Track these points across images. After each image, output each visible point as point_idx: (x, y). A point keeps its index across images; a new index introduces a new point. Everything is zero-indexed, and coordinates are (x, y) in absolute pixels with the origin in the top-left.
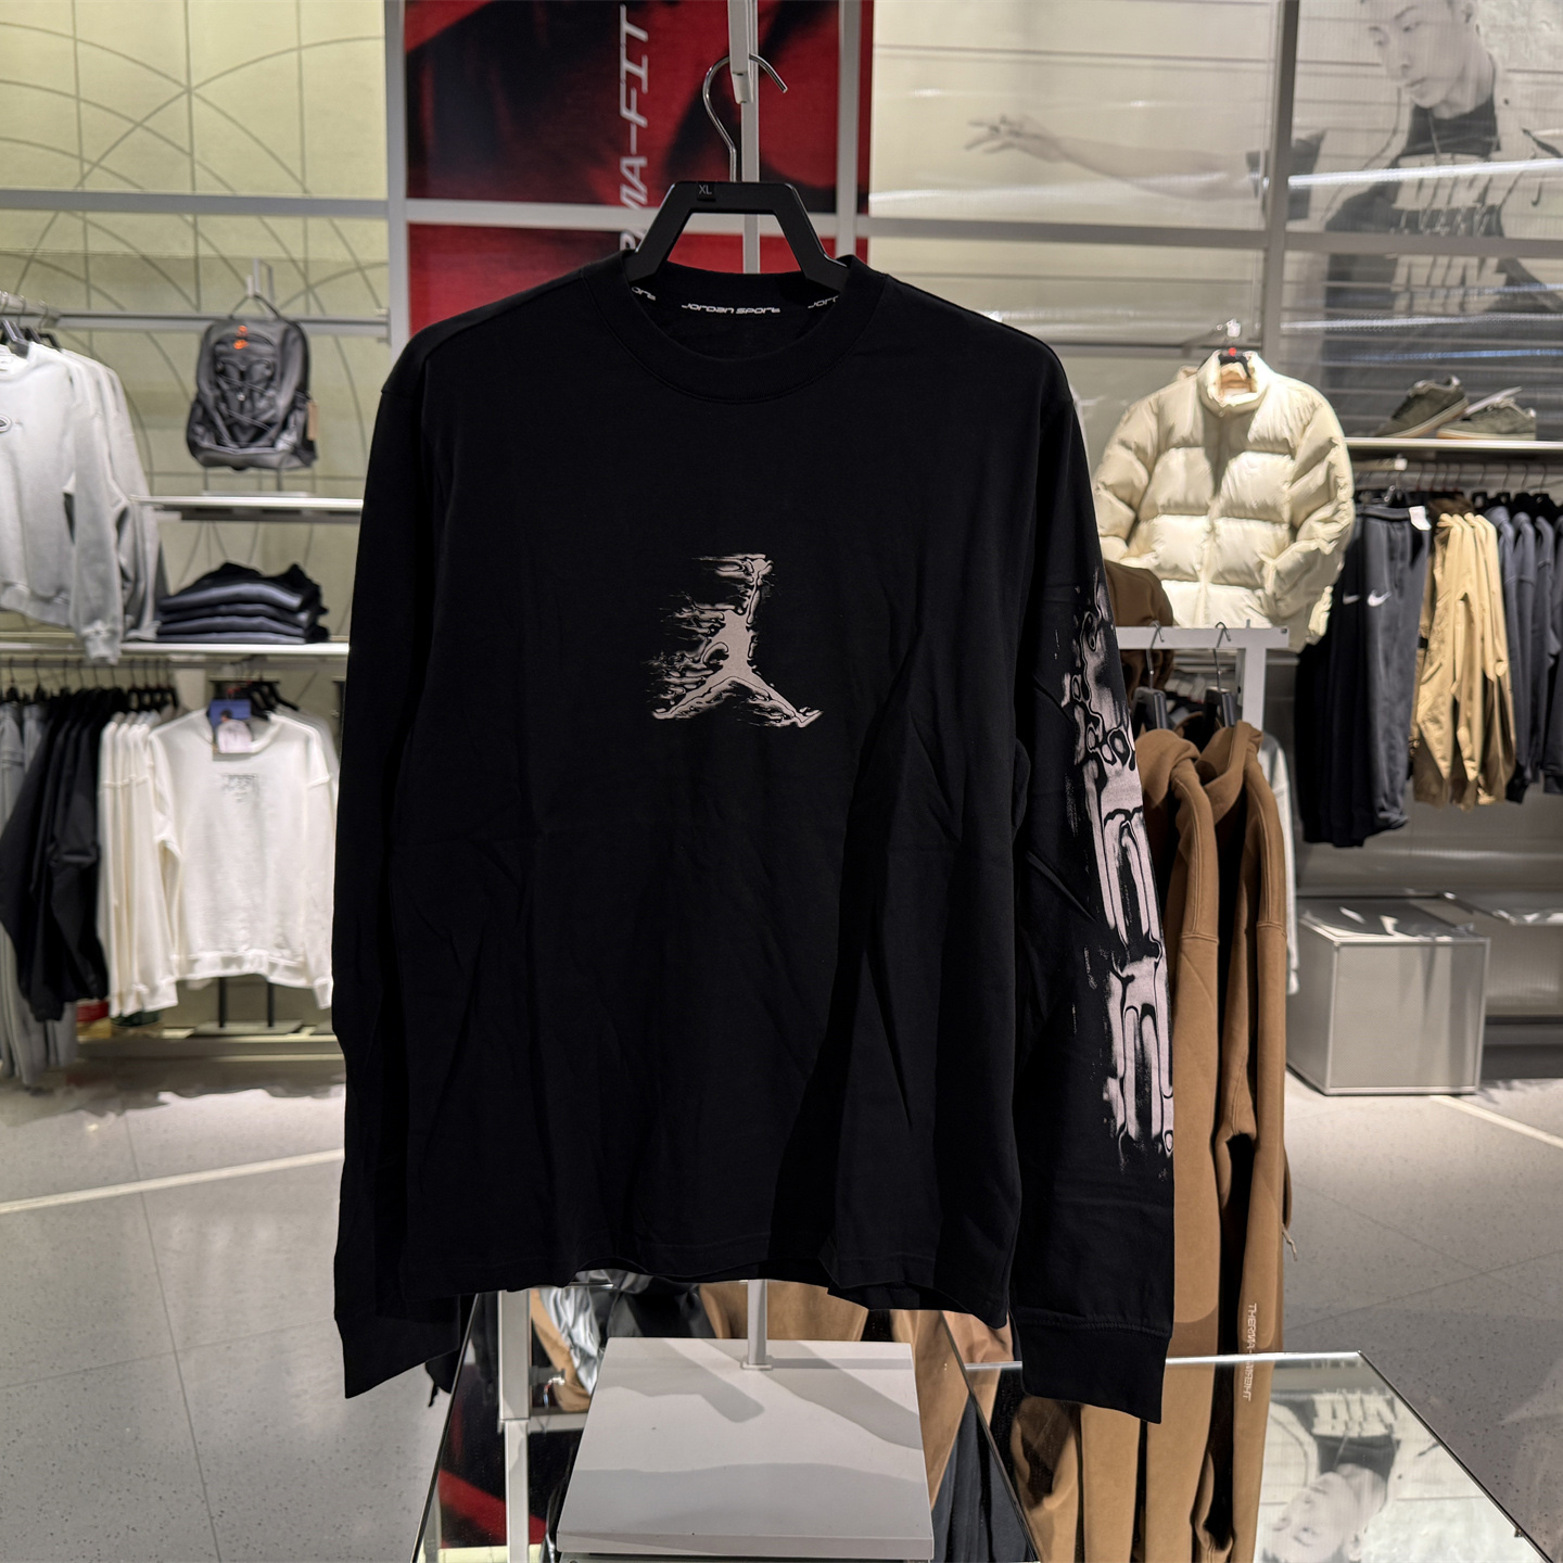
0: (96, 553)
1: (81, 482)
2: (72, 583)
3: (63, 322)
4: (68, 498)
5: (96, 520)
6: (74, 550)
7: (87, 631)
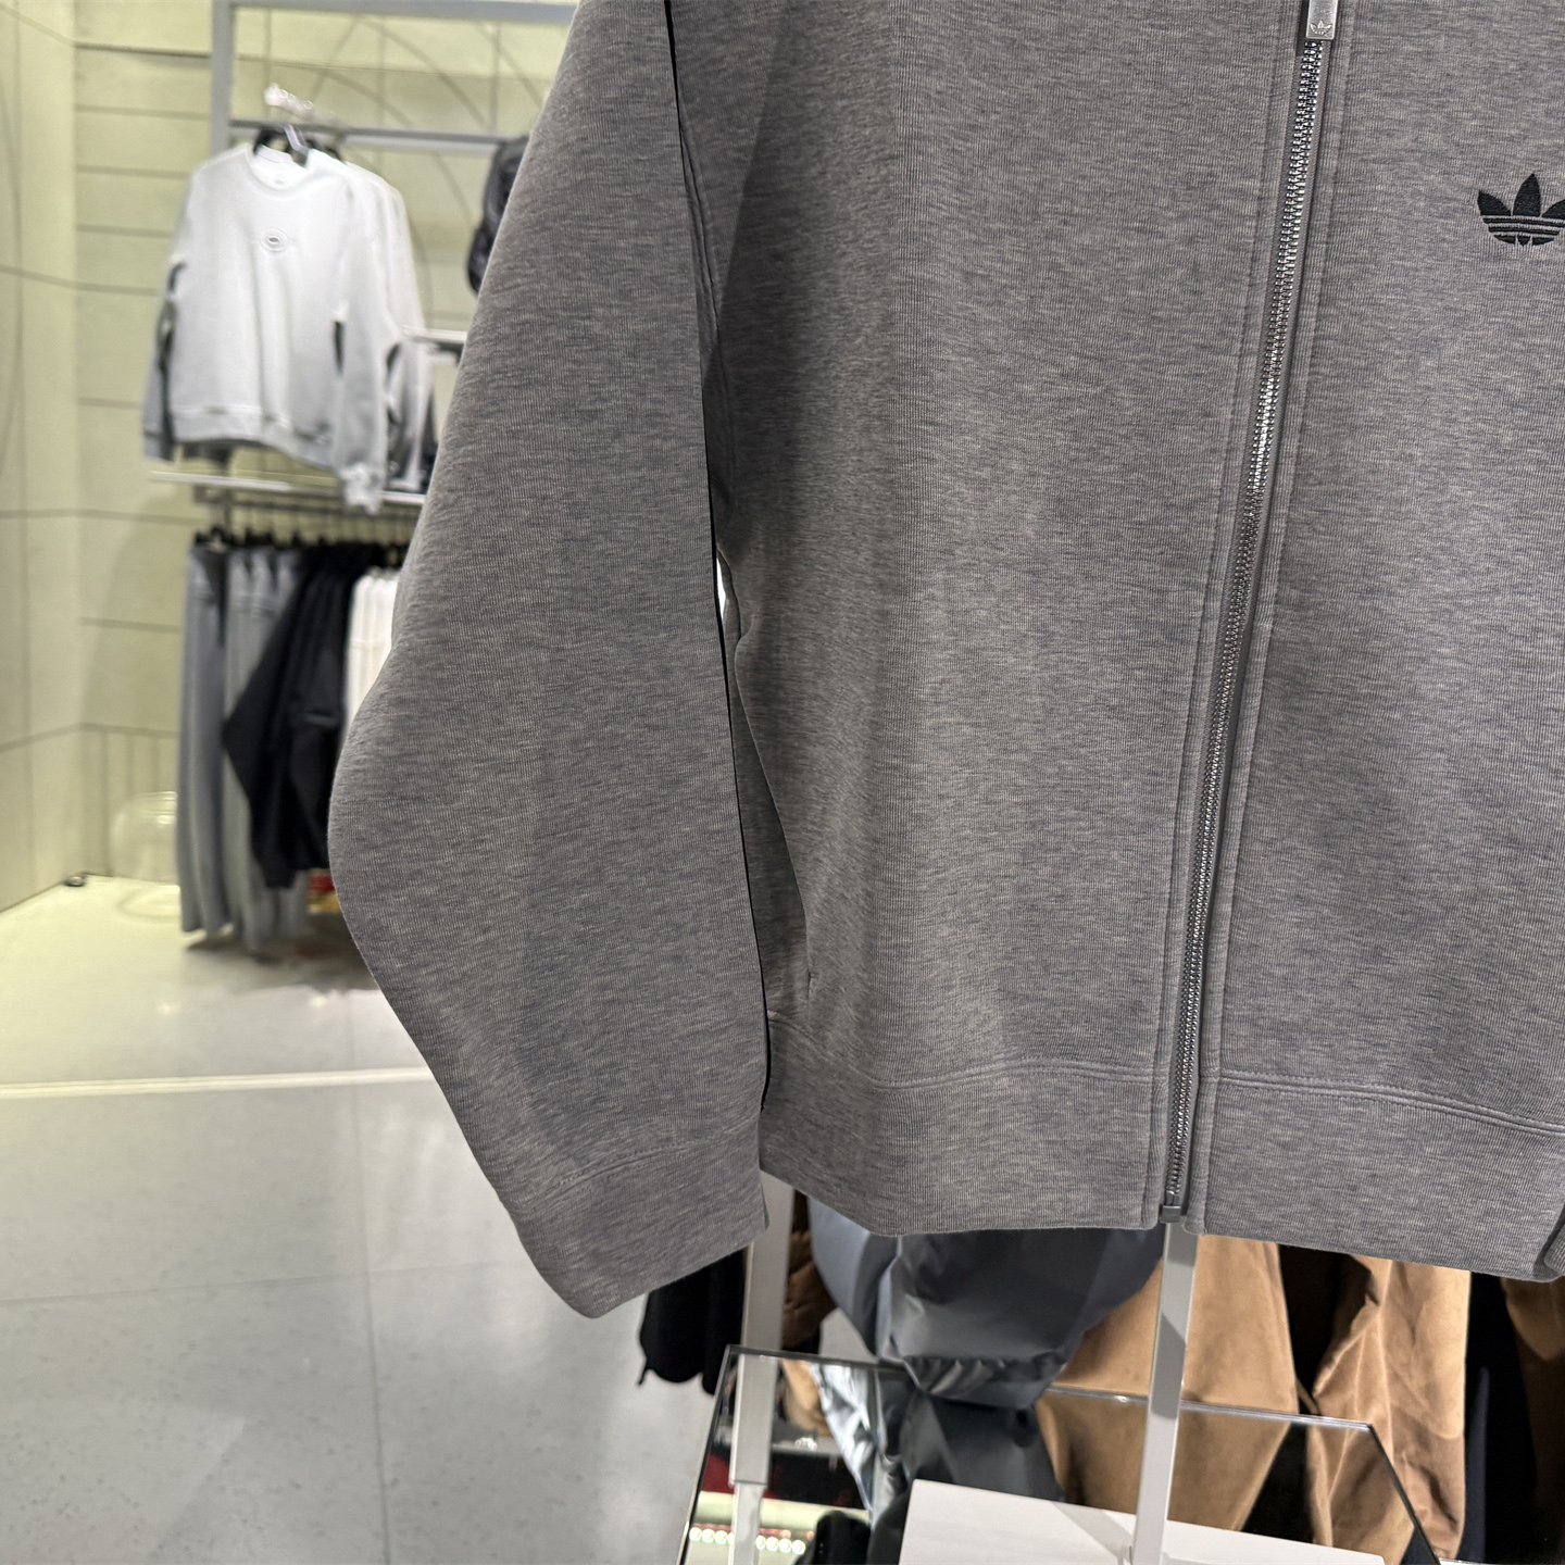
0: (363, 390)
1: (354, 310)
2: (335, 420)
3: (352, 139)
4: (339, 328)
5: (365, 353)
6: (339, 385)
7: (347, 474)
